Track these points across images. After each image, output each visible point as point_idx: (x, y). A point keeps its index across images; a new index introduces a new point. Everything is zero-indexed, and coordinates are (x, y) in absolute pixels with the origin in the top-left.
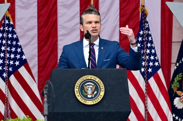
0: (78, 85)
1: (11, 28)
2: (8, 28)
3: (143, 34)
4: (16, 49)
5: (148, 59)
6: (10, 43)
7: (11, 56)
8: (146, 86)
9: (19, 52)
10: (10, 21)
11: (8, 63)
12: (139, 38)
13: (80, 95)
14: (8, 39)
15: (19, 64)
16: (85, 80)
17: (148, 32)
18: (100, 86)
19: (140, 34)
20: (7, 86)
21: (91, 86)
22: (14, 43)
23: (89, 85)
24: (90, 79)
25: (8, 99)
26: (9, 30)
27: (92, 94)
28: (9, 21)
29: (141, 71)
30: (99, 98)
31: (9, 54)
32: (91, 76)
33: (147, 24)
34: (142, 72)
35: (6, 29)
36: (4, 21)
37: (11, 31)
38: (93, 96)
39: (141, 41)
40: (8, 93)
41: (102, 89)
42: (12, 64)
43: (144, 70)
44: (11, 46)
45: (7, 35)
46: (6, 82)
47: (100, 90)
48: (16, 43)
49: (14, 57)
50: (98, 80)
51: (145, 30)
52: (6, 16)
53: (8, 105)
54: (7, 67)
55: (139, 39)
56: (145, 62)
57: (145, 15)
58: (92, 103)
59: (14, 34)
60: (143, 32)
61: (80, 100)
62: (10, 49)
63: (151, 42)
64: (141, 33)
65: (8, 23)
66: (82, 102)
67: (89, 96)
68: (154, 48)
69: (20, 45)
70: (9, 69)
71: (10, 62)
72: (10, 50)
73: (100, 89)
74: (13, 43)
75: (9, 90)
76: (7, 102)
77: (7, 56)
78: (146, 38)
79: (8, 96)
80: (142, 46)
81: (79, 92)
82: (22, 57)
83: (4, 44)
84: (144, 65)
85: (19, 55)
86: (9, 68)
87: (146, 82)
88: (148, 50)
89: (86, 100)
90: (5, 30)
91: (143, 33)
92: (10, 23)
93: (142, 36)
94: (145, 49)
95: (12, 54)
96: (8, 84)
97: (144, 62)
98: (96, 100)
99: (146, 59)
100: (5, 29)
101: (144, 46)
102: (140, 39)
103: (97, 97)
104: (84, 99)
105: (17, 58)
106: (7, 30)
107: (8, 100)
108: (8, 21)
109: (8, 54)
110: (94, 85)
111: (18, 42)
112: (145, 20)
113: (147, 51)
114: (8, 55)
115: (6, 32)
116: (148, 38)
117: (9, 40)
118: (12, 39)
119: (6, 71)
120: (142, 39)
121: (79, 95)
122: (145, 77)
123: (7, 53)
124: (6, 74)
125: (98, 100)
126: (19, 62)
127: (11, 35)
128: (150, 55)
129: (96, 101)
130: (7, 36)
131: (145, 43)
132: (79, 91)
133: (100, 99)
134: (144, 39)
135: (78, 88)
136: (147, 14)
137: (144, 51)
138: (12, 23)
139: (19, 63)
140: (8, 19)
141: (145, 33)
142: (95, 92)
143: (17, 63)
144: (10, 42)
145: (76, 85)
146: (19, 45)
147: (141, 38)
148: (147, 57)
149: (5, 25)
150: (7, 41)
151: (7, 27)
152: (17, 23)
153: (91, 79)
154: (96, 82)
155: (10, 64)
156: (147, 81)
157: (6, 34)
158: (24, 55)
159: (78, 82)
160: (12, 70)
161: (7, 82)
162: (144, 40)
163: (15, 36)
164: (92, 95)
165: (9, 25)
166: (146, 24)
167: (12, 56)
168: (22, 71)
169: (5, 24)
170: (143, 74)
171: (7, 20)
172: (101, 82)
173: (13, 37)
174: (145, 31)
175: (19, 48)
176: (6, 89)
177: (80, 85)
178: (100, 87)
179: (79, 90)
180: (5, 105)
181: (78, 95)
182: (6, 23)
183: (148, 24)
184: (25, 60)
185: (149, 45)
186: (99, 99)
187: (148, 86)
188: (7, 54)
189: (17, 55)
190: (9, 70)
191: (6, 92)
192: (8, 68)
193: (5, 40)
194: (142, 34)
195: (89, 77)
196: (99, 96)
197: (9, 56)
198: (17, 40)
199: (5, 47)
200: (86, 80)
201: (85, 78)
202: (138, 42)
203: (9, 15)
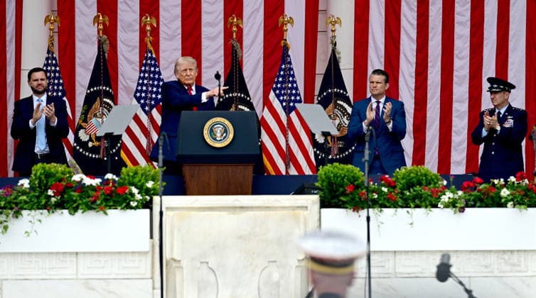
1: (154, 61)
2: (150, 61)
5: (289, 93)
6: (152, 77)
7: (153, 89)
10: (153, 54)
11: (150, 96)
14: (150, 72)
17: (290, 66)
20: (149, 119)
26: (152, 63)
34: (284, 106)
36: (146, 54)
37: (154, 64)
39: (282, 75)
42: (154, 98)
43: (286, 104)
44: (154, 79)
45: (149, 68)
48: (158, 76)
51: (286, 63)
54: (149, 100)
57: (286, 48)
60: (285, 65)
63: (293, 76)
64: (283, 67)
65: (151, 56)
68: (296, 82)
71: (152, 96)
72: (152, 83)
74: (155, 76)
78: (288, 72)
79: (150, 129)
80: (284, 79)
83: (146, 77)
84: (286, 99)
86: (151, 101)
88: (289, 83)
90: (148, 63)
91: (285, 67)
93: (284, 70)
94: (287, 83)
96: (150, 117)
101: (286, 80)
102: (282, 73)
106: (150, 63)
107: (150, 134)
108: (150, 54)
111: (160, 75)
112: (287, 54)
113: (288, 85)
114: (150, 89)
115: (148, 66)
116: (290, 72)
117: (152, 74)
118: (154, 73)
119: (149, 104)
120: (284, 73)
122: (287, 110)
123: (150, 87)
124: (148, 107)
127: (154, 68)
128: (292, 88)
131: (287, 77)
136: (289, 48)
137: (286, 85)
138: (154, 56)
140: (151, 52)
141: (287, 67)
146: (161, 79)
148: (289, 91)
150: (149, 74)
152: (161, 55)
156: (288, 115)
160: (154, 104)
161: (149, 115)
162: (286, 74)
163: (157, 69)
165: (151, 58)
166: (288, 58)
167: (155, 89)
169: (147, 57)
170: (284, 108)
173: (156, 71)
182: (149, 57)
183: (290, 58)
185: (291, 79)
187: (289, 120)
190: (151, 103)
191: (148, 126)
198: (159, 73)
199: (147, 80)
202: (280, 76)
203: (151, 49)
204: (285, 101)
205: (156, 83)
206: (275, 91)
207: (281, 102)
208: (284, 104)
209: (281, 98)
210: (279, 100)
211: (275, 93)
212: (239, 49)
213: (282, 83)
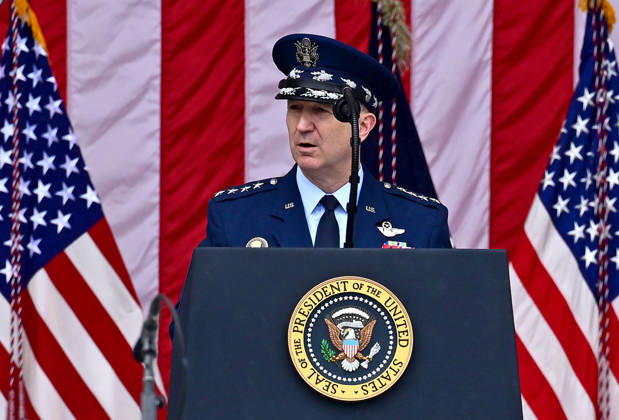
0: (302, 317)
1: (40, 72)
2: (25, 73)
3: (592, 103)
4: (59, 161)
5: (611, 212)
6: (33, 137)
7: (36, 191)
8: (602, 324)
9: (68, 173)
10: (36, 42)
11: (24, 220)
12: (575, 122)
13: (311, 359)
14: (23, 117)
15: (68, 226)
16: (332, 298)
17: (613, 97)
18: (396, 323)
19: (582, 104)
20: (19, 316)
21: (358, 324)
22: (51, 135)
23: (347, 320)
24: (354, 294)
25: (21, 373)
26: (30, 81)
27: (360, 356)
28: (30, 44)
29: (584, 262)
30: (391, 373)
31: (28, 183)
32: (359, 280)
33: (611, 61)
34: (587, 264)
35: (15, 75)
36: (7, 40)
37: (39, 83)
38: (365, 365)
39: (582, 133)
40: (20, 348)
41: (404, 337)
42: (40, 226)
43: (597, 256)
44: (38, 148)
45: (19, 101)
46: (13, 301)
47: (395, 340)
48: (59, 135)
49: (48, 195)
50: (385, 296)
51: (600, 86)
52: (19, 21)
53: (21, 397)
54: (20, 237)
55: (576, 127)
56: (601, 223)
58: (361, 396)
59: (51, 99)
60: (592, 95)
61: (311, 382)
62: (34, 161)
64: (586, 99)
65: (26, 49)
66: (320, 388)
67: (350, 366)
69: (76, 147)
70: (30, 246)
71: (33, 218)
72: (31, 166)
73: (395, 334)
74: (46, 135)
75: (24, 335)
76: (16, 387)
77: (18, 191)
78: (607, 121)
79: (20, 358)
80: (589, 154)
81: (307, 349)
82: (84, 196)
83: (6, 138)
84: (597, 238)
85: (69, 186)
86: (28, 242)
87: (601, 309)
88: (611, 172)
89: (336, 380)
90: (15, 82)
91: (594, 99)
92: (32, 53)
93: (590, 114)
94: (602, 169)
95: (40, 184)
96: (20, 310)
97: (596, 222)
98: (375, 380)
99: (604, 209)
100: (12, 74)
101: (598, 155)
102: (581, 126)
103: (382, 370)
104: (326, 376)
105: (61, 198)
106: (23, 78)
107: (21, 379)
108: (25, 40)
109: (25, 180)
110: (367, 317)
111: (67, 133)
112: (603, 46)
113: (608, 179)
114: (23, 188)
115: (16, 90)
116: (614, 122)
117: (31, 124)
118: (42, 120)
119: (16, 253)
120: (589, 126)
121: (307, 360)
122: (600, 286)
123: (21, 180)
124: (13, 265)
125: (383, 381)
126: (68, 217)
127: (38, 99)
129: (378, 385)
130: (19, 106)
131: (601, 143)
132: (306, 343)
133: (394, 379)
134: (595, 127)
135: (302, 328)
136: (609, 22)
137: (598, 178)
138: (41, 50)
139: (70, 221)
140: (26, 32)
141: (601, 100)
142: (375, 350)
143: (62, 222)
144: (35, 132)
145: (296, 315)
146: (71, 146)
147: (586, 121)
148: (610, 203)
149: (15, 60)
150: (21, 127)
151: (22, 68)
153: (358, 291)
154: (379, 305)
155: (31, 223)
156: (607, 307)
157: (19, 96)
158: (93, 189)
159: (300, 305)
160: (38, 251)
161: (19, 300)
162: (596, 131)
163: (54, 107)
164: (361, 361)
165: (29, 60)
166: (605, 62)
167: (42, 191)
168: (84, 253)
169: (13, 54)
170: (590, 274)
171: (22, 37)
172: (401, 308)
173: (48, 112)
174: (601, 90)
175: (72, 158)
176: (12, 331)
177: (312, 316)
178: (394, 329)
179: (305, 337)
180: (7, 398)
181: (302, 361)
182: (18, 52)
183: (613, 64)
184: (96, 207)
186: (392, 376)
187: (612, 325)
188: (18, 180)
189: (61, 189)
190: (27, 251)
191: (12, 342)
192: (24, 242)
193: (11, 122)
194: (589, 106)
195: (350, 284)
196: (391, 365)
197: (27, 192)
198: (62, 123)
199: (10, 153)
200: (337, 296)
201: (332, 286)
202: (571, 138)
203: (30, 18)
204: (595, 245)
205: (47, 163)
206: (549, 205)
207: (577, 249)
208: (590, 257)
209: (578, 232)
210: (569, 240)
211: (552, 212)
212: (402, 23)
213: (580, 167)
